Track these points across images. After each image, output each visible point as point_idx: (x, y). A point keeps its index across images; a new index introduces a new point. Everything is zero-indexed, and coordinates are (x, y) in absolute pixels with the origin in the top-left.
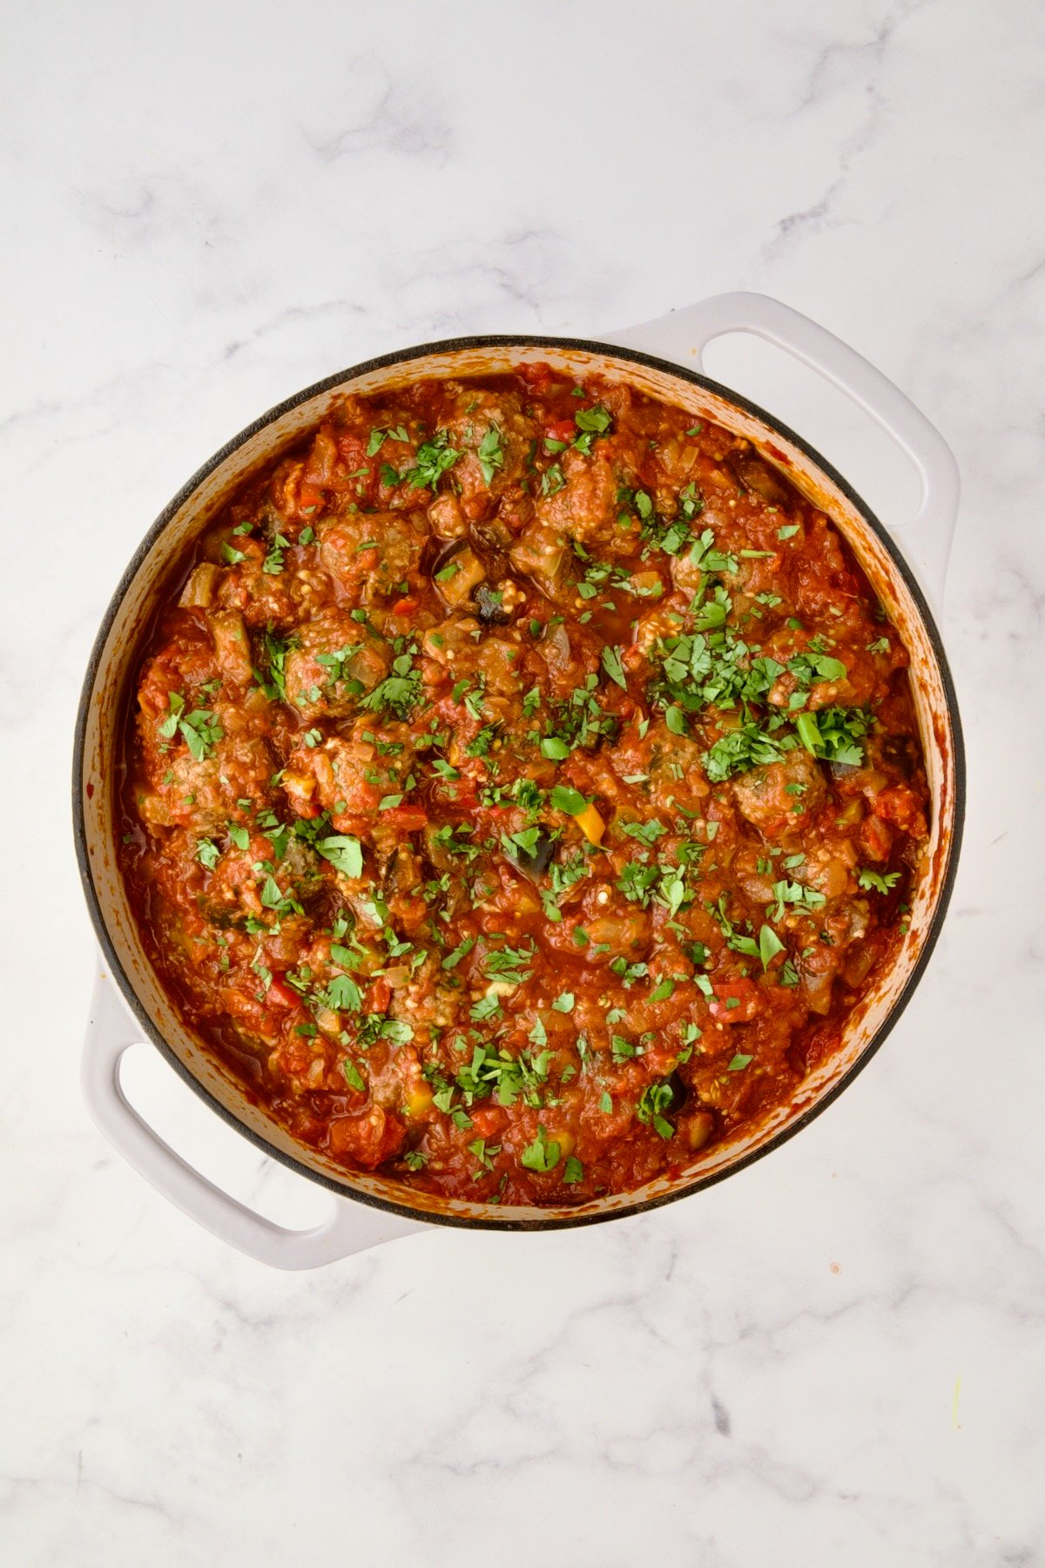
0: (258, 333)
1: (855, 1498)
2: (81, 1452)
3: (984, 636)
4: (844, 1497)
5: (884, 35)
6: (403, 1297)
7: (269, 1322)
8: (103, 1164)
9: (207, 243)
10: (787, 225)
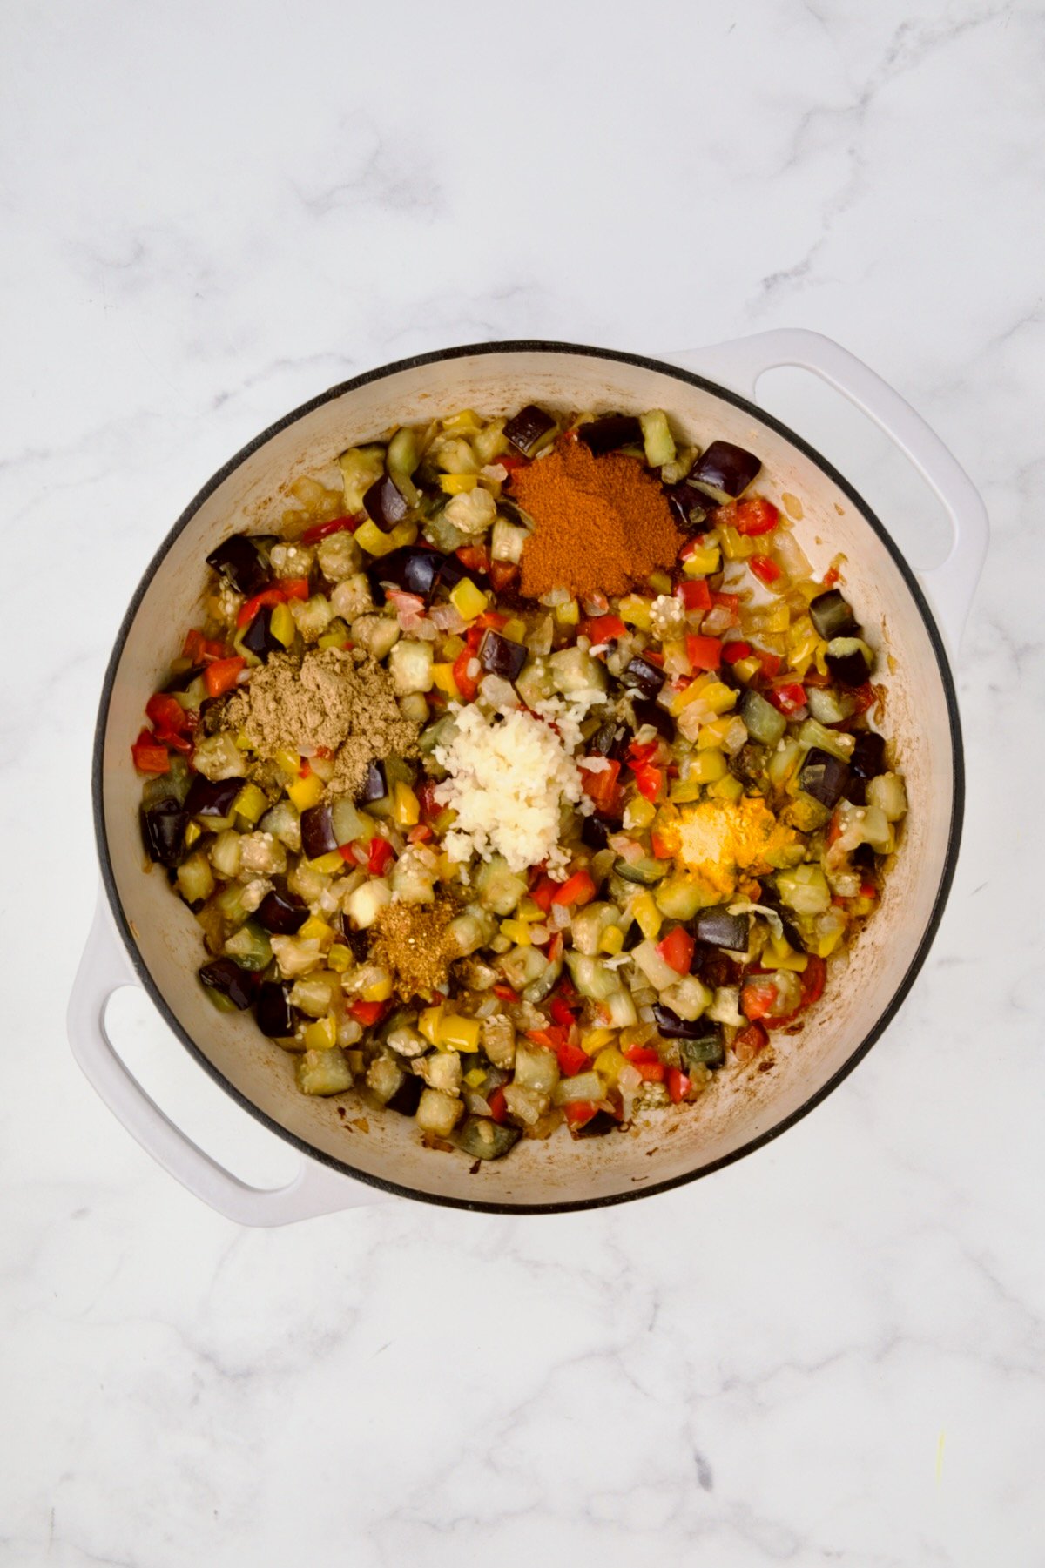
0: (248, 383)
1: (839, 1555)
2: (53, 1509)
3: (965, 688)
4: (828, 1554)
5: (865, 100)
6: (383, 1348)
7: (247, 1374)
8: (81, 1213)
9: (197, 295)
10: (770, 283)
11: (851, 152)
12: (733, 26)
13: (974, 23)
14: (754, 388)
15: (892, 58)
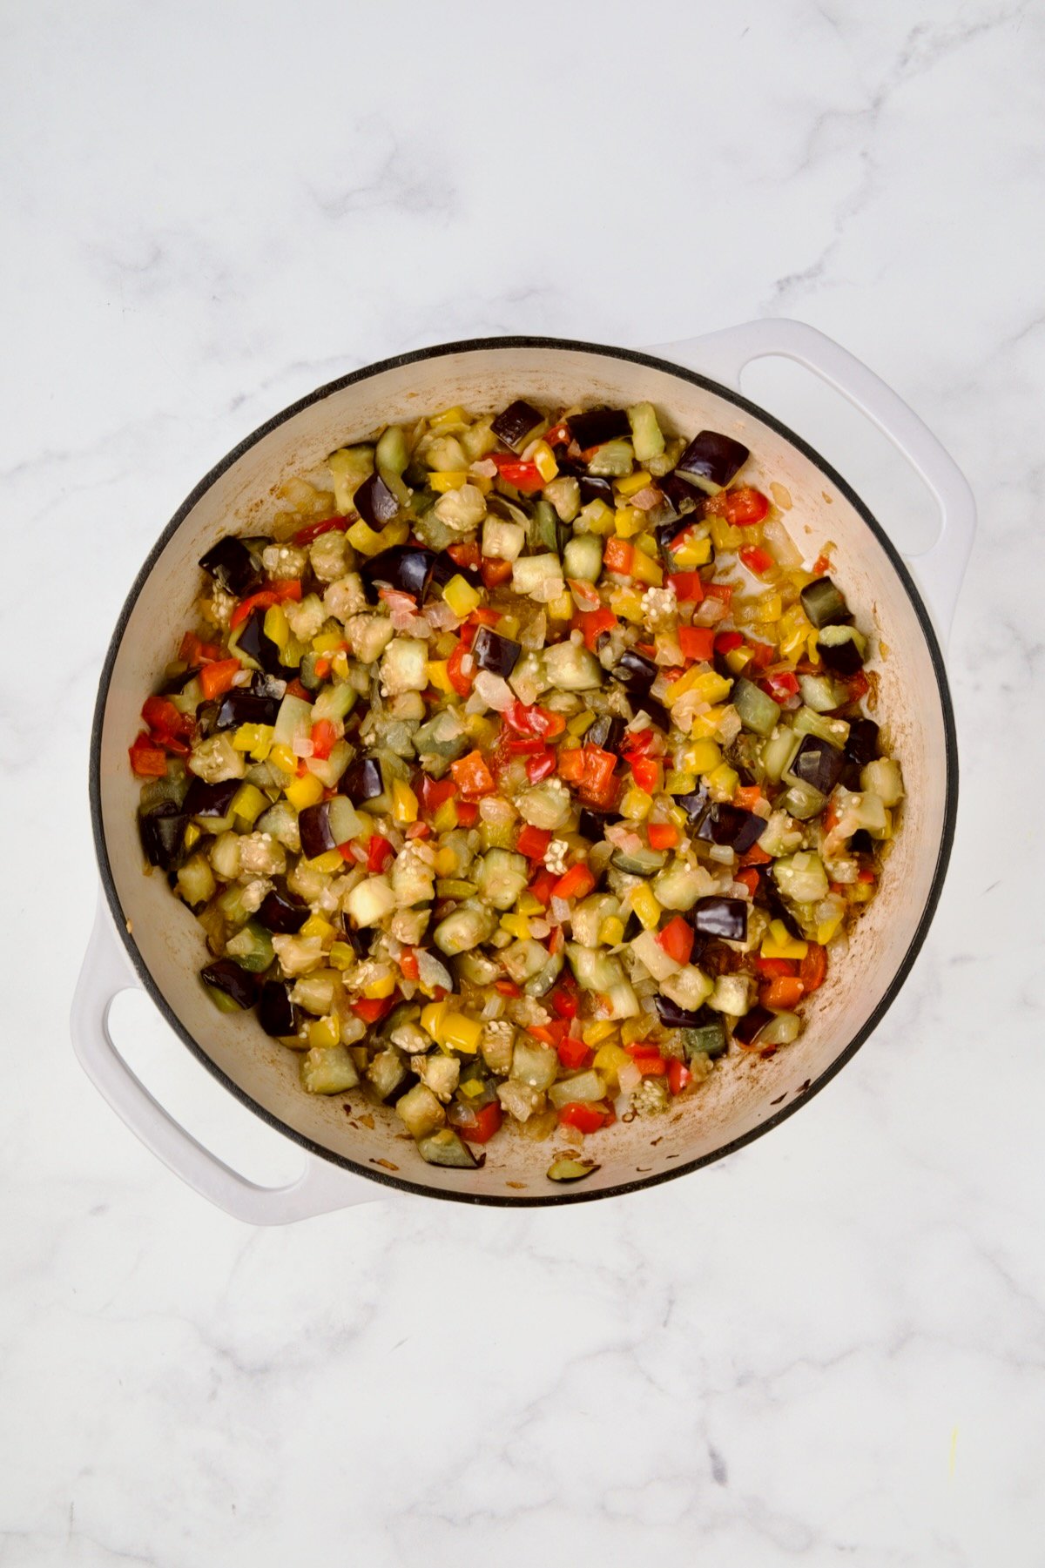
0: (265, 386)
1: (853, 1549)
2: (72, 1504)
3: (977, 688)
4: (842, 1549)
5: (877, 103)
6: (400, 1344)
7: (265, 1370)
8: (99, 1209)
9: (214, 297)
10: (783, 285)
11: (864, 155)
12: (747, 30)
13: (986, 27)
14: (739, 378)
15: (905, 62)
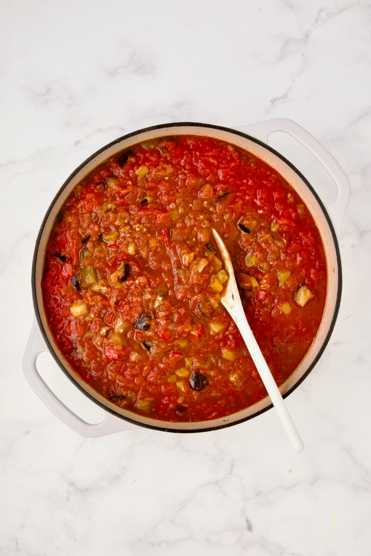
0: (87, 137)
1: (297, 555)
2: (17, 538)
3: (342, 245)
4: (293, 555)
5: (307, 36)
6: (135, 481)
7: (86, 490)
8: (27, 433)
9: (69, 105)
10: (273, 101)
11: (303, 55)
12: (260, 10)
13: (346, 9)
14: (267, 139)
15: (317, 21)
